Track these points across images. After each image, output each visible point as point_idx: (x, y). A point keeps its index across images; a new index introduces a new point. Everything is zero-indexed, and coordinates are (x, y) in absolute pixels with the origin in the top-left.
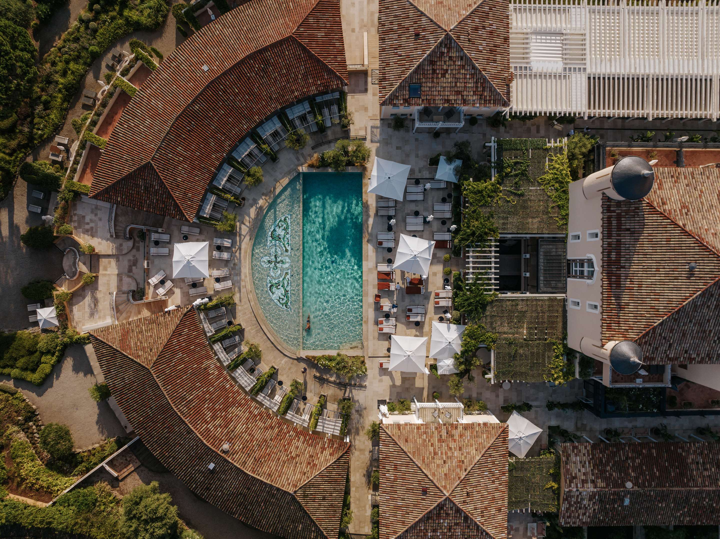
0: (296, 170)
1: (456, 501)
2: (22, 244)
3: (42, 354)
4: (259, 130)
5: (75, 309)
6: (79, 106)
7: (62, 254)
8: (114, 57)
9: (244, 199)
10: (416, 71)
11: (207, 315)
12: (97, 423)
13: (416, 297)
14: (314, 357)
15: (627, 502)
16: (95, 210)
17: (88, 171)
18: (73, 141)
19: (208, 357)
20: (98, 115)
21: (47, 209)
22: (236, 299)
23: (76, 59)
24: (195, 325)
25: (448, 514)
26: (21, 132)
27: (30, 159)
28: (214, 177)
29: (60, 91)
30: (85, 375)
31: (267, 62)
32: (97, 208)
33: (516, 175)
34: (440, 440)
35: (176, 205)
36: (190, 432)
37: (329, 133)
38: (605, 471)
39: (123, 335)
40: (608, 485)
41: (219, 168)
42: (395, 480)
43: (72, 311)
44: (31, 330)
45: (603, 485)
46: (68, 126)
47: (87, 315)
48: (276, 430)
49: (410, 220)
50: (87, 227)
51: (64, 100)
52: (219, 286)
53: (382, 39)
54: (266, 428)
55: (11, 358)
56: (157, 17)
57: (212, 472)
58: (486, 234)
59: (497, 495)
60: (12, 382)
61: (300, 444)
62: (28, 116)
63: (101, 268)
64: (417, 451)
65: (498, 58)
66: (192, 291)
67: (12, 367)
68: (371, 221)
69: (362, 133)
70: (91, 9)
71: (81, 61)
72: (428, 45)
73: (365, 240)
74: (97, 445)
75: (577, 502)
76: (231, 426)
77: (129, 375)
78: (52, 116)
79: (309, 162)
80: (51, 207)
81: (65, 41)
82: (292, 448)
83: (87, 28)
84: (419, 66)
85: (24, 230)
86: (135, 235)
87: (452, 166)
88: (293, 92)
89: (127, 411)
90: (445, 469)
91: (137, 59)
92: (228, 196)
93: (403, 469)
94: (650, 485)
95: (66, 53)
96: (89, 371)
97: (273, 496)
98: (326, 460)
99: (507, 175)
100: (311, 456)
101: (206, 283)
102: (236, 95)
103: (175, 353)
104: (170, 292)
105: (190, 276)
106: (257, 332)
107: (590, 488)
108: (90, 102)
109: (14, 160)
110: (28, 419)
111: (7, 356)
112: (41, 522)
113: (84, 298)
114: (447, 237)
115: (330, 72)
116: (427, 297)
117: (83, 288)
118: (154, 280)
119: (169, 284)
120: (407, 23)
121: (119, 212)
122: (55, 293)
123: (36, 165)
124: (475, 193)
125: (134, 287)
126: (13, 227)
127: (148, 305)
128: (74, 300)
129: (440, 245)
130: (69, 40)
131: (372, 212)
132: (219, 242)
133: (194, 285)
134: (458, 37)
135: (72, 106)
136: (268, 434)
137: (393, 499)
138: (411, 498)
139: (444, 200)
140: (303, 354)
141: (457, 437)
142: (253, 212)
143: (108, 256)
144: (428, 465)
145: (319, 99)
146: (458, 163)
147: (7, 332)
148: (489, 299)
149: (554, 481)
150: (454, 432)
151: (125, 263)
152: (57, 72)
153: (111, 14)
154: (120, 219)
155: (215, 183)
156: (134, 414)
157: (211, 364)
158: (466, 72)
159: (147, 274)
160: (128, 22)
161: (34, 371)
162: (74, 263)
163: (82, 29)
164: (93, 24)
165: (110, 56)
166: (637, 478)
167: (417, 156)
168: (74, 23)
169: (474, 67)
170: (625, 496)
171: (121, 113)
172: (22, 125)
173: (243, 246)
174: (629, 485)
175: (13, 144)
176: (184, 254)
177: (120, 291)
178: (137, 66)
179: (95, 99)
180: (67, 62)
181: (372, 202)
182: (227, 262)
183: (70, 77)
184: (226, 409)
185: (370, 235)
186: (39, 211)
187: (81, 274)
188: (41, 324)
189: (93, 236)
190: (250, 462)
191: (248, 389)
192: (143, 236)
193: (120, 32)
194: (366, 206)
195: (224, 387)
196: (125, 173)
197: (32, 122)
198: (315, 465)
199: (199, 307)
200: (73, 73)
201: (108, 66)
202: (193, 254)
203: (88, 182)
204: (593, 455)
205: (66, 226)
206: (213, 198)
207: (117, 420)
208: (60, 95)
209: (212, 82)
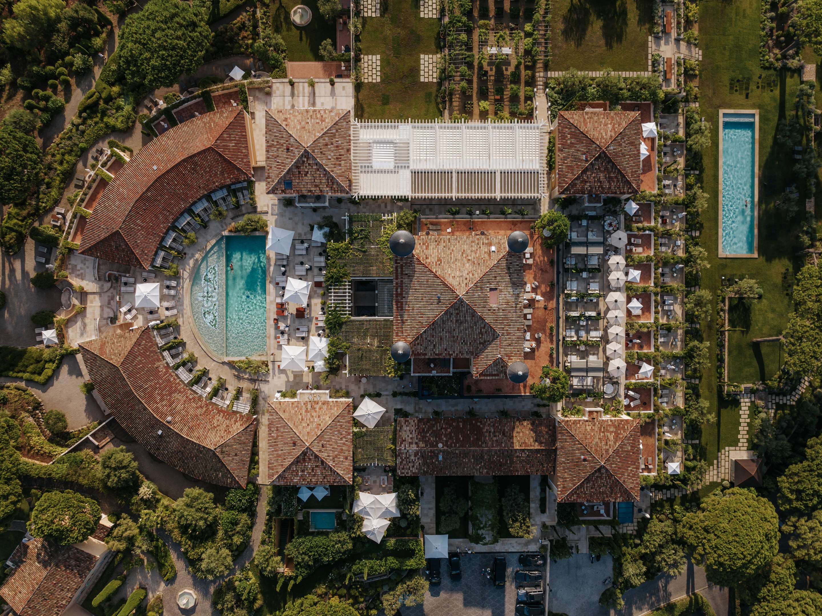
0: (220, 234)
1: (315, 450)
2: (31, 285)
3: (46, 362)
4: (193, 208)
5: (70, 330)
6: (72, 185)
7: (60, 292)
8: (97, 151)
9: (185, 254)
10: (288, 172)
11: (158, 332)
12: (85, 411)
13: (303, 321)
14: (233, 362)
15: (440, 458)
16: (83, 262)
17: (79, 233)
18: (68, 211)
19: (159, 360)
20: (85, 194)
21: (49, 259)
22: (180, 321)
23: (70, 152)
24: (150, 339)
25: (310, 459)
26: (30, 204)
27: (36, 224)
28: (163, 239)
29: (58, 175)
30: (77, 377)
31: (196, 164)
32: (85, 259)
33: (362, 238)
34: (307, 411)
35: (137, 259)
36: (145, 409)
37: (243, 208)
38: (426, 437)
39: (101, 345)
40: (426, 446)
41: (167, 233)
42: (277, 437)
43: (67, 332)
44: (37, 346)
45: (423, 445)
46: (64, 201)
47: (78, 335)
48: (204, 409)
49: (298, 268)
50: (78, 273)
51: (62, 181)
52: (168, 313)
53: (267, 151)
54: (198, 408)
55: (24, 365)
56: (128, 123)
57: (161, 436)
58: (341, 277)
59: (344, 448)
60: (24, 383)
61: (220, 418)
62: (35, 193)
63: (88, 302)
64: (291, 418)
65: (343, 163)
66: (150, 317)
67: (24, 372)
68: (272, 268)
69: (265, 209)
70: (80, 116)
71: (73, 154)
72: (294, 156)
73: (267, 282)
74: (85, 427)
75: (406, 458)
76: (174, 406)
77: (105, 372)
78: (53, 193)
79: (229, 229)
80: (52, 258)
81: (61, 139)
82: (215, 421)
83: (77, 130)
84: (289, 170)
85: (33, 275)
86: (112, 278)
87: (323, 231)
88: (214, 183)
89: (104, 397)
90: (308, 430)
91: (112, 155)
92: (173, 252)
93: (282, 430)
94: (455, 446)
95: (62, 148)
96: (79, 374)
97: (201, 452)
98: (238, 429)
99: (355, 238)
100: (227, 426)
101: (159, 311)
102: (176, 185)
103: (136, 357)
104: (135, 318)
105: (148, 306)
106: (195, 344)
107: (414, 447)
108: (81, 183)
109: (25, 225)
110: (35, 408)
111: (21, 364)
112: (45, 474)
113: (76, 323)
114: (322, 279)
115: (239, 169)
116: (310, 320)
117: (75, 316)
118: (124, 309)
119: (134, 312)
120: (282, 141)
121: (101, 262)
122: (55, 319)
123: (41, 228)
124: (334, 250)
125: (112, 315)
126: (24, 273)
127: (121, 326)
128: (69, 324)
129: (318, 284)
130: (64, 139)
131: (273, 262)
132: (168, 283)
133: (151, 313)
134: (313, 151)
135: (68, 186)
136: (199, 411)
137: (276, 450)
138: (287, 448)
139: (320, 254)
140: (226, 359)
141: (317, 409)
142: (191, 262)
143: (94, 293)
144: (297, 427)
145: (233, 187)
146: (327, 229)
147: (20, 348)
148: (344, 320)
149: (393, 444)
150: (316, 406)
151: (106, 298)
152: (56, 162)
153: (95, 119)
154: (101, 267)
155: (164, 244)
156: (109, 399)
157: (161, 365)
158: (321, 173)
159: (119, 305)
160: (107, 126)
161: (40, 374)
162: (69, 299)
163: (74, 130)
164: (81, 127)
165: (94, 150)
166: (447, 441)
167: (303, 224)
168: (68, 126)
169: (325, 170)
170: (439, 453)
171: (101, 194)
172: (31, 199)
173: (185, 286)
174: (440, 445)
175: (25, 213)
176: (143, 291)
177: (102, 318)
178: (112, 160)
179: (84, 181)
180: (63, 154)
181: (273, 256)
182: (174, 297)
183: (65, 166)
184: (170, 394)
185: (272, 278)
186: (44, 261)
187: (74, 305)
188: (45, 342)
189: (82, 279)
190: (185, 429)
191: (186, 382)
192: (117, 279)
193: (101, 133)
194: (268, 259)
195: (169, 380)
196: (102, 237)
197: (38, 197)
198: (229, 432)
199: (153, 328)
200: (67, 162)
201: (93, 157)
202: (148, 291)
203: (78, 242)
204: (419, 426)
205: (63, 272)
206: (162, 254)
207: (98, 407)
208: (58, 178)
209: (159, 177)
